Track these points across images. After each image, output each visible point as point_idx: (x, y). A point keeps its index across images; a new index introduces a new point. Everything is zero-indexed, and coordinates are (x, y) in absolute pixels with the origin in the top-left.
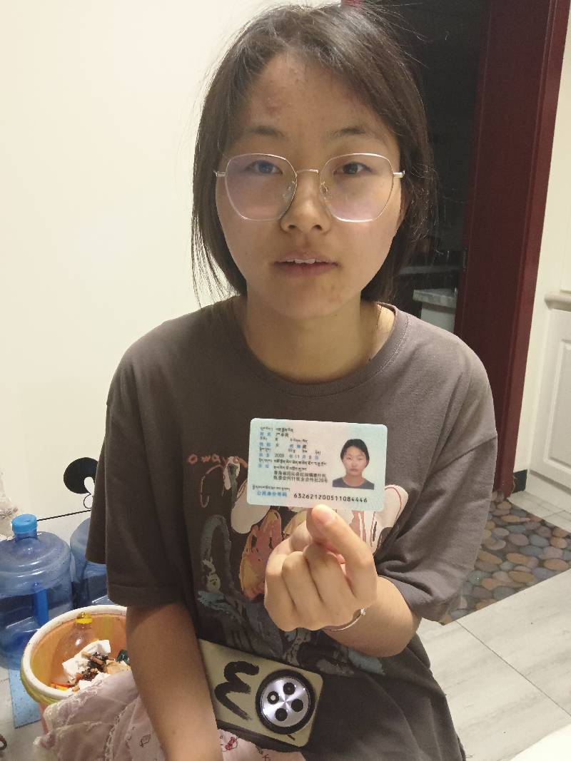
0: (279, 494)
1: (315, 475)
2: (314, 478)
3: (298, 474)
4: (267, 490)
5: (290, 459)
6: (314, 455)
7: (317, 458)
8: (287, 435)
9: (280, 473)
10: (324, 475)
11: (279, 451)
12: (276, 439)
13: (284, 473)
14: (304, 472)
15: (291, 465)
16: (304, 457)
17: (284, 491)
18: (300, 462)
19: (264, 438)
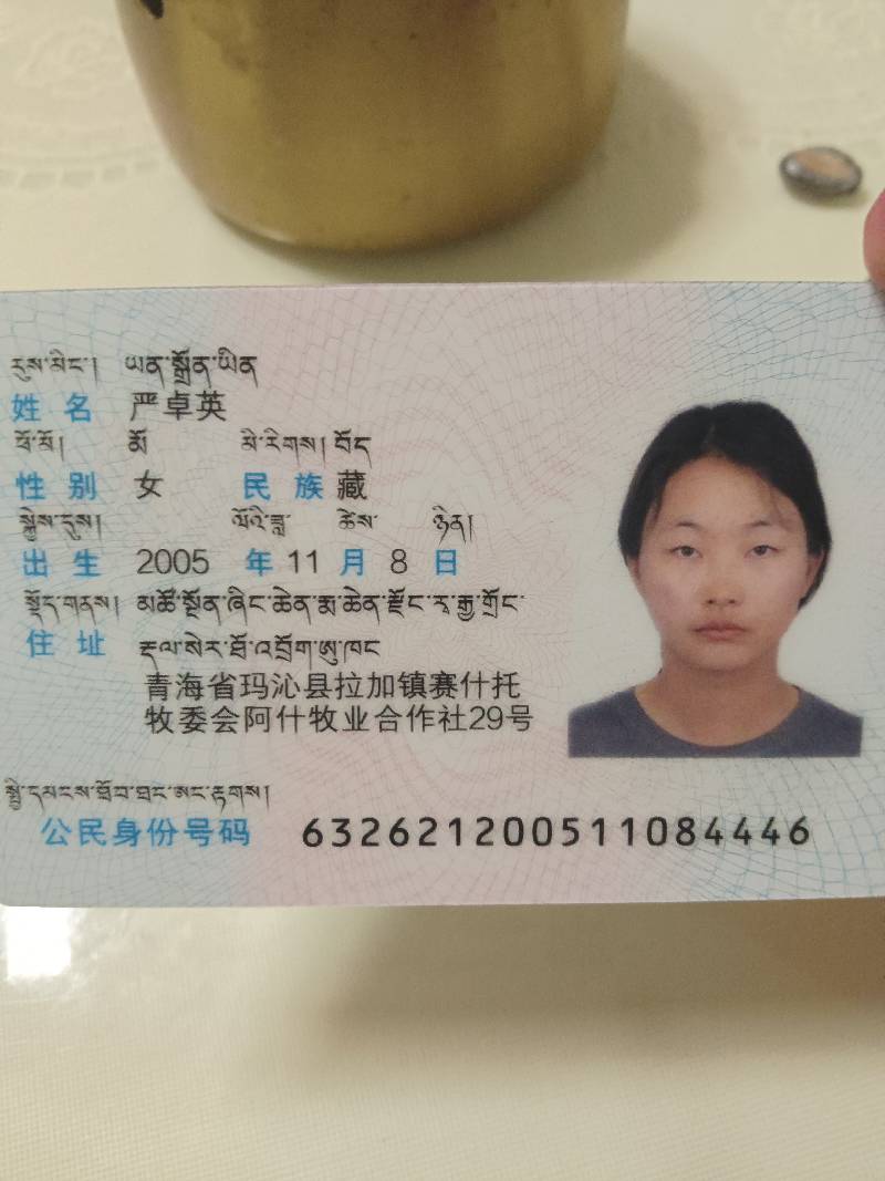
0: (198, 829)
1: (444, 683)
2: (433, 704)
3: (317, 686)
4: (113, 812)
5: (251, 583)
6: (424, 544)
7: (446, 562)
8: (212, 404)
9: (191, 685)
10: (504, 682)
11: (168, 525)
12: (137, 440)
13: (222, 687)
14: (361, 665)
15: (265, 624)
16: (354, 559)
17: (234, 808)
18: (326, 601)
19: (46, 440)
